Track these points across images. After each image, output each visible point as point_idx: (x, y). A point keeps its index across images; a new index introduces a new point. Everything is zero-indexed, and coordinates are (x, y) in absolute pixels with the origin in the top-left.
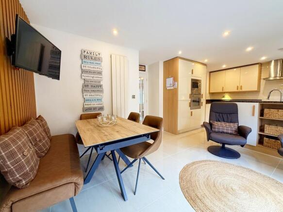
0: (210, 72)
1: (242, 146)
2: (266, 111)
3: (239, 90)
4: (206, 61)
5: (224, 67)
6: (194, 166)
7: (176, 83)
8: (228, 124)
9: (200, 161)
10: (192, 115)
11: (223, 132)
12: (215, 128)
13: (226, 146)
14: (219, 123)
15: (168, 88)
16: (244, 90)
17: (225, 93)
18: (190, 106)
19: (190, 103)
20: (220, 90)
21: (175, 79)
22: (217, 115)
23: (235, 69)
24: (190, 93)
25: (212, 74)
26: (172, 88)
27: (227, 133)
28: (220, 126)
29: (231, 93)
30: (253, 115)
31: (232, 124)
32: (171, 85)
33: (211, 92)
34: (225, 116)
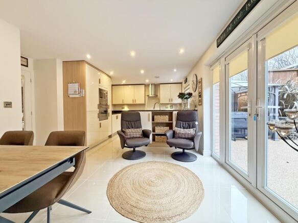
0: (112, 85)
1: (146, 146)
2: (155, 117)
3: (135, 103)
4: (111, 73)
5: (124, 82)
6: (118, 178)
7: (84, 90)
8: (136, 130)
9: (120, 171)
10: (100, 127)
11: (133, 138)
12: (127, 135)
13: (137, 149)
14: (130, 130)
15: (71, 96)
16: (137, 102)
17: (124, 105)
18: (99, 117)
19: (99, 114)
20: (121, 103)
21: (82, 86)
22: (127, 123)
23: (130, 86)
24: (98, 103)
25: (113, 87)
26: (78, 96)
27: (136, 138)
28: (131, 132)
29: (129, 105)
30: (149, 120)
31: (138, 129)
32: (75, 92)
33: (114, 103)
34: (133, 123)
